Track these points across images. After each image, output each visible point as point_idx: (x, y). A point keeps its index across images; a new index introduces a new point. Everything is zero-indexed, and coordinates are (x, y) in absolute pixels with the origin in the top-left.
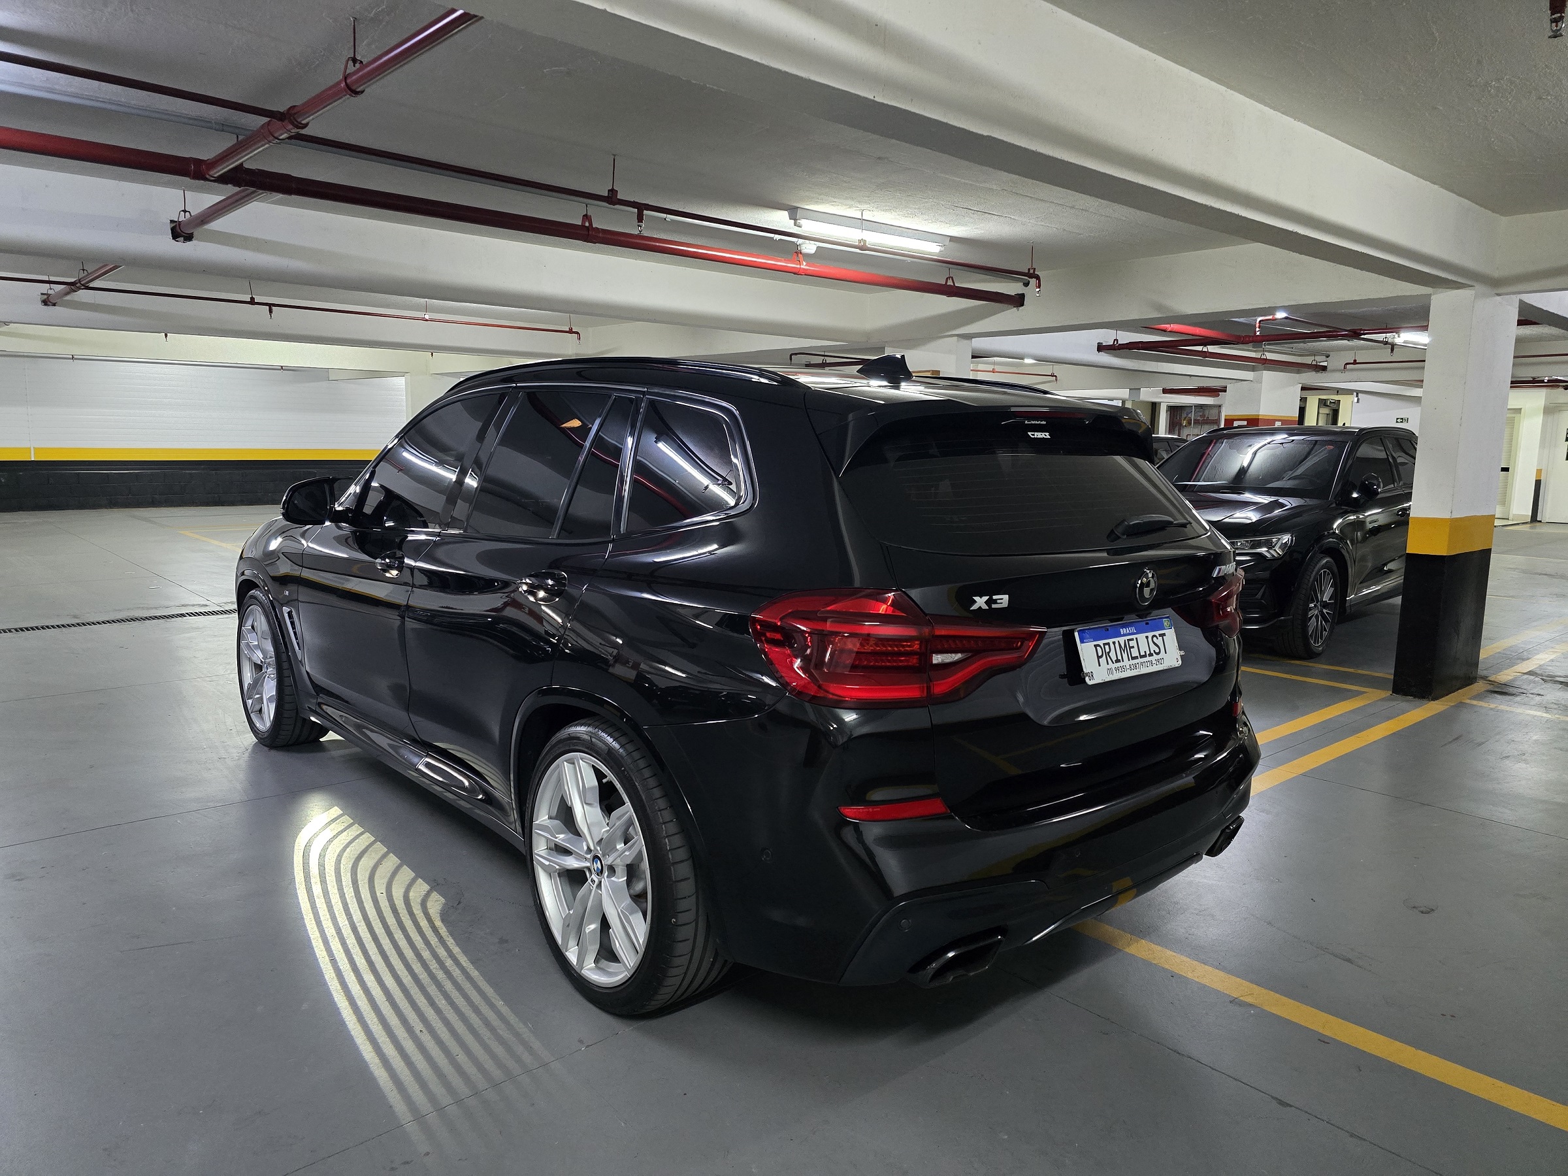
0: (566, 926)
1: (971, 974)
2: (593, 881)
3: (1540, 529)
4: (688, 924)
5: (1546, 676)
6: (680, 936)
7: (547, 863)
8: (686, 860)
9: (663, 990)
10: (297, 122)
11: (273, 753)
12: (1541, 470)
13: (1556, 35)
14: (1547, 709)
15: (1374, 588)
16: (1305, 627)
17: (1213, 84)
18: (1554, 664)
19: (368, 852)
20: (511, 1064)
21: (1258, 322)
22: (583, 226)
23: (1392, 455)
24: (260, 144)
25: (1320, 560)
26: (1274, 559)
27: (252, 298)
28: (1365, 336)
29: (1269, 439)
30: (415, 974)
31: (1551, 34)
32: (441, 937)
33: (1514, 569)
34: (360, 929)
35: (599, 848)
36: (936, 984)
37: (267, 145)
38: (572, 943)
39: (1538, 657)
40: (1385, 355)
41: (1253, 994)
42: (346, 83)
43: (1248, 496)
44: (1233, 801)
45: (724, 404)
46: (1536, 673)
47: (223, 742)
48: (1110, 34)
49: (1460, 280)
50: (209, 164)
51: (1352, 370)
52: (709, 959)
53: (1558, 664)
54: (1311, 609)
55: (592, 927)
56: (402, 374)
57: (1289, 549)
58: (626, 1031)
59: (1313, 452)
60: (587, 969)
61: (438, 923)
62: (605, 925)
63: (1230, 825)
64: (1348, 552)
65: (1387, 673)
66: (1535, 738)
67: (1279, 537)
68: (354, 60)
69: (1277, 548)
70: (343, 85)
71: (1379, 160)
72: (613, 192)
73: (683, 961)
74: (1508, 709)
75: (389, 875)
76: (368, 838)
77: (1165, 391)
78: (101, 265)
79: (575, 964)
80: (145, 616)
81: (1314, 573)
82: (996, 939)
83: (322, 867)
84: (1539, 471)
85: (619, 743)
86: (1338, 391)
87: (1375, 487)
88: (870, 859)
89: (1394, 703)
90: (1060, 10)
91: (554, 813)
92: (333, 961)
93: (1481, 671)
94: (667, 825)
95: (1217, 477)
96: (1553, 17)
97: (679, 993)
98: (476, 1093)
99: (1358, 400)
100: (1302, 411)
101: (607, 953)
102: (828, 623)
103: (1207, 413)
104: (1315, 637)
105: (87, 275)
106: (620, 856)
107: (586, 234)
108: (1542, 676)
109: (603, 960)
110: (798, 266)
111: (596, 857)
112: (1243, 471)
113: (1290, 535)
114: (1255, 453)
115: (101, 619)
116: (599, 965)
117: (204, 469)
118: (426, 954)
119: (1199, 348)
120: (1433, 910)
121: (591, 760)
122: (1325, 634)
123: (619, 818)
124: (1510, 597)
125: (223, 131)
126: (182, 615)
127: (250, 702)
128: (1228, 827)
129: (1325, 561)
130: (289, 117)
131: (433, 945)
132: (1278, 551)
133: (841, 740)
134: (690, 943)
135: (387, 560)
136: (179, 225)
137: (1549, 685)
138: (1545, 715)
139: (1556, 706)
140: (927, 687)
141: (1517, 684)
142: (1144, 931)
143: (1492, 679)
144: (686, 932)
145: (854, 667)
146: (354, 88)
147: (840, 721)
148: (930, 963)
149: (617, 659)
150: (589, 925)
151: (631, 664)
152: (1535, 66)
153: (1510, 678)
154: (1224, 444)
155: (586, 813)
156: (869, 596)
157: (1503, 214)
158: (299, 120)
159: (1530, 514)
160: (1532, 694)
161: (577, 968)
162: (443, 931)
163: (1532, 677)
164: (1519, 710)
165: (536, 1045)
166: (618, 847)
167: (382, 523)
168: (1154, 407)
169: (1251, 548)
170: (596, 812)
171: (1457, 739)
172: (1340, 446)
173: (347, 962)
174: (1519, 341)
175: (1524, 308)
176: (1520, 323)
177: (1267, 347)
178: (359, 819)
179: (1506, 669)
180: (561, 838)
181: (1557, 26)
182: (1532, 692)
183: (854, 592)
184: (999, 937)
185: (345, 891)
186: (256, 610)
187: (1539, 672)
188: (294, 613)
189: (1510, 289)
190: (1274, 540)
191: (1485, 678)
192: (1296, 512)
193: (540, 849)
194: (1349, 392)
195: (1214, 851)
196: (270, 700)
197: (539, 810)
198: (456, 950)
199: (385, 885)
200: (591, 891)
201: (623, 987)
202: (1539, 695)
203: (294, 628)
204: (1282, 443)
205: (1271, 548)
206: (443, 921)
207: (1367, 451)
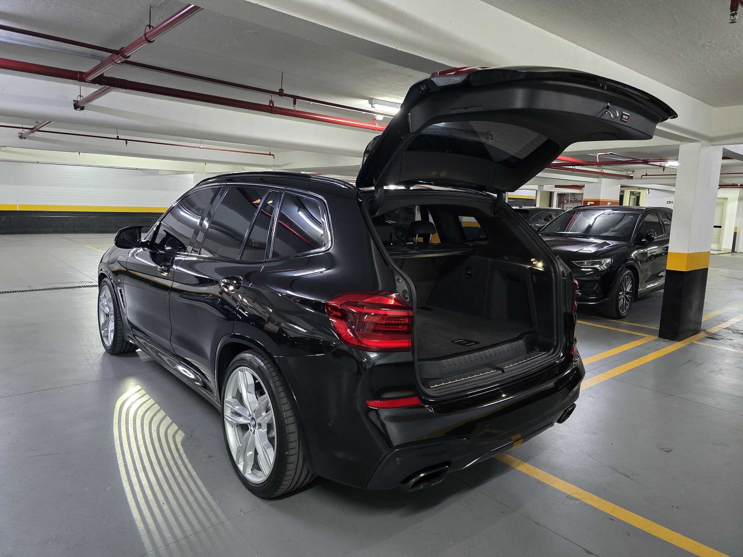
0: (238, 452)
1: (432, 485)
2: (251, 430)
3: (736, 256)
4: (295, 454)
5: (734, 330)
6: (290, 461)
7: (230, 420)
8: (294, 423)
9: (282, 487)
10: (124, 55)
11: (113, 357)
12: (737, 227)
13: (733, 22)
14: (734, 347)
15: (652, 285)
16: (617, 304)
17: (570, 43)
18: (739, 324)
19: (151, 409)
20: (205, 522)
21: (598, 155)
22: (269, 106)
23: (662, 221)
24: (108, 66)
25: (625, 271)
26: (602, 271)
27: (118, 137)
28: (651, 163)
29: (602, 212)
30: (165, 473)
31: (731, 21)
32: (180, 454)
33: (722, 276)
34: (141, 449)
35: (254, 414)
36: (414, 489)
37: (112, 66)
38: (241, 460)
39: (731, 320)
40: (660, 171)
41: (578, 493)
42: (145, 37)
43: (592, 240)
44: (570, 397)
45: (320, 197)
46: (730, 329)
47: (89, 351)
48: (517, 18)
49: (693, 138)
50: (87, 74)
51: (645, 178)
52: (305, 472)
53: (741, 324)
54: (620, 295)
55: (251, 453)
56: (192, 173)
57: (610, 266)
58: (264, 505)
59: (624, 219)
60: (247, 474)
61: (180, 447)
62: (256, 453)
63: (569, 408)
64: (639, 268)
65: (656, 327)
66: (727, 361)
67: (605, 260)
68: (150, 26)
69: (604, 265)
70: (144, 38)
71: (653, 80)
72: (281, 90)
73: (292, 473)
74: (715, 346)
75: (159, 421)
76: (152, 401)
77: (556, 186)
78: (44, 121)
79: (242, 471)
80: (62, 287)
81: (622, 278)
82: (444, 468)
83: (127, 415)
84: (736, 228)
85: (264, 363)
86: (639, 188)
87: (653, 236)
88: (383, 427)
89: (659, 342)
90: (491, 6)
91: (235, 395)
92: (126, 466)
93: (703, 327)
94: (285, 405)
95: (577, 229)
96: (732, 13)
97: (291, 487)
98: (186, 537)
99: (649, 192)
100: (622, 197)
101: (256, 466)
102: (365, 308)
103: (576, 197)
104: (622, 309)
105: (38, 125)
106: (263, 419)
107: (271, 109)
108: (733, 330)
109: (255, 470)
110: (375, 126)
111: (253, 418)
112: (590, 227)
113: (610, 259)
114: (596, 219)
115: (41, 288)
116: (253, 472)
117: (98, 216)
118: (172, 463)
119: (571, 167)
120: (671, 450)
121: (250, 371)
122: (627, 307)
123: (263, 400)
124: (719, 289)
125: (94, 58)
126: (80, 287)
127: (103, 332)
128: (567, 409)
129: (628, 272)
130: (120, 53)
131: (176, 458)
132: (604, 267)
133: (369, 366)
134: (295, 464)
135: (163, 267)
136: (77, 102)
137: (736, 335)
138: (733, 350)
139: (739, 346)
140: (411, 341)
141: (720, 334)
142: (526, 459)
143: (708, 331)
144: (293, 459)
145: (374, 331)
146: (149, 39)
147: (368, 358)
148: (412, 479)
149: (270, 319)
150: (249, 452)
151: (276, 323)
152: (727, 36)
153: (717, 331)
154: (581, 214)
155: (249, 397)
156: (384, 295)
157: (715, 106)
158: (125, 54)
159: (731, 249)
160: (727, 339)
161: (242, 473)
162: (182, 451)
163: (728, 331)
164: (720, 347)
165: (219, 512)
166: (263, 414)
167: (163, 249)
168: (551, 194)
169: (591, 265)
170: (253, 397)
171: (689, 361)
172: (636, 216)
173: (132, 466)
174: (723, 166)
175: (725, 151)
176: (724, 158)
177: (604, 167)
178: (148, 392)
179: (715, 326)
180: (237, 408)
181: (734, 18)
182: (727, 338)
183: (378, 293)
184: (447, 467)
185: (137, 429)
186: (106, 287)
187: (731, 328)
188: (122, 291)
189: (720, 143)
190: (602, 261)
191: (704, 330)
192: (615, 248)
193: (228, 413)
194: (645, 189)
195: (560, 421)
196: (111, 331)
197: (227, 393)
198: (186, 461)
199: (156, 426)
200: (250, 435)
201: (263, 484)
202: (731, 340)
203: (122, 297)
204: (609, 214)
205: (601, 266)
206: (182, 445)
207: (650, 218)
